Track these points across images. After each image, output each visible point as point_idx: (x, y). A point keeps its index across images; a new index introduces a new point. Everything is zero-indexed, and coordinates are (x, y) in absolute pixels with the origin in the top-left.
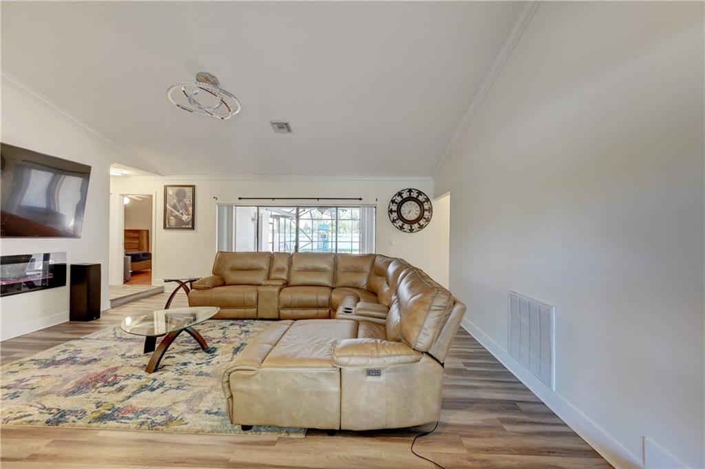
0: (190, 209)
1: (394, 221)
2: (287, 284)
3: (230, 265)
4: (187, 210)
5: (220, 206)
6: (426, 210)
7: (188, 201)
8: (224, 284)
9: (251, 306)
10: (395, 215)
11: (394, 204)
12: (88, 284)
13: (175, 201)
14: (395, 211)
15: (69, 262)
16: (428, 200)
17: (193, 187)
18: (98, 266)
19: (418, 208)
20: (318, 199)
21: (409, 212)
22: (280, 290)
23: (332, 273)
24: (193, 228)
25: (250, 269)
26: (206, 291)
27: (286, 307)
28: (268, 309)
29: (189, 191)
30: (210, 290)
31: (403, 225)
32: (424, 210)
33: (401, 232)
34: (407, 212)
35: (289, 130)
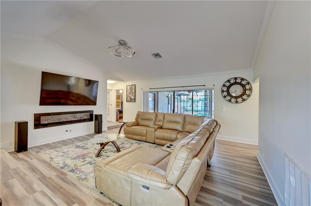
0: (134, 94)
1: (225, 97)
2: (161, 128)
3: (141, 117)
4: (133, 94)
5: (144, 92)
6: (248, 90)
7: (133, 91)
8: (138, 125)
9: (144, 136)
10: (225, 93)
11: (225, 87)
12: (98, 121)
13: (130, 91)
14: (225, 91)
15: (95, 113)
16: (248, 83)
17: (135, 85)
18: (101, 115)
19: (242, 89)
20: (183, 87)
21: (235, 91)
22: (155, 131)
23: (183, 124)
24: (135, 101)
25: (148, 120)
26: (129, 128)
27: (158, 138)
28: (151, 138)
29: (134, 86)
30: (131, 127)
31: (231, 99)
32: (246, 90)
33: (229, 103)
34: (233, 91)
35: (160, 57)
